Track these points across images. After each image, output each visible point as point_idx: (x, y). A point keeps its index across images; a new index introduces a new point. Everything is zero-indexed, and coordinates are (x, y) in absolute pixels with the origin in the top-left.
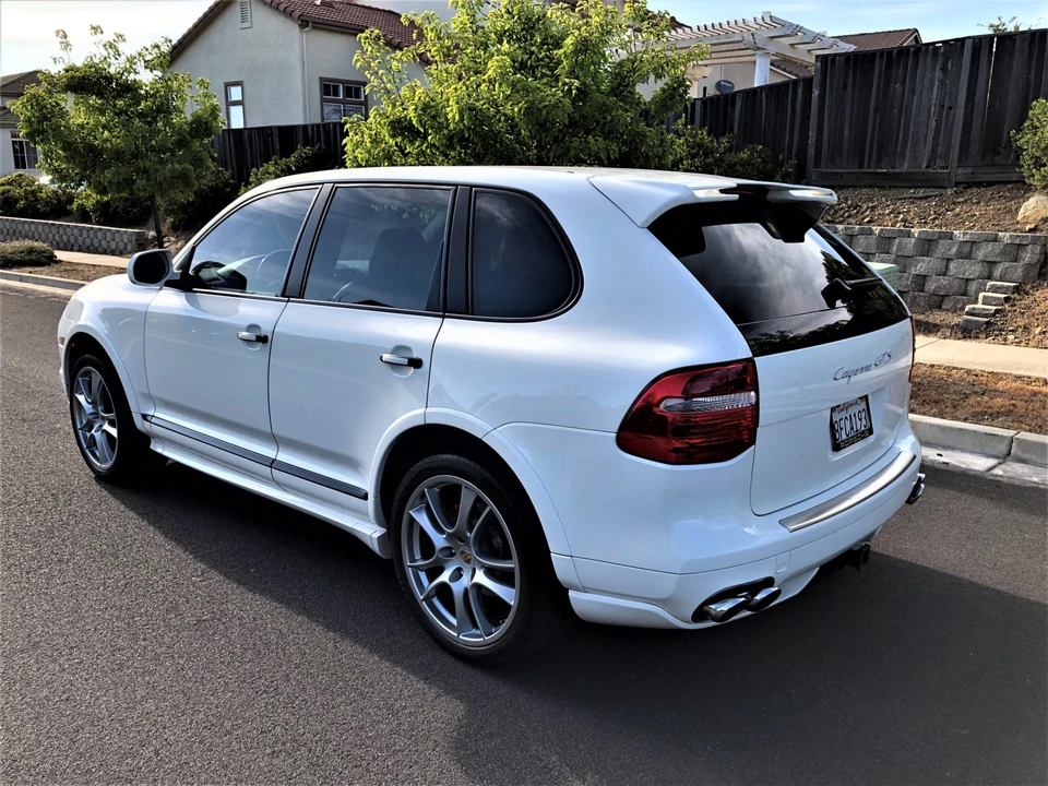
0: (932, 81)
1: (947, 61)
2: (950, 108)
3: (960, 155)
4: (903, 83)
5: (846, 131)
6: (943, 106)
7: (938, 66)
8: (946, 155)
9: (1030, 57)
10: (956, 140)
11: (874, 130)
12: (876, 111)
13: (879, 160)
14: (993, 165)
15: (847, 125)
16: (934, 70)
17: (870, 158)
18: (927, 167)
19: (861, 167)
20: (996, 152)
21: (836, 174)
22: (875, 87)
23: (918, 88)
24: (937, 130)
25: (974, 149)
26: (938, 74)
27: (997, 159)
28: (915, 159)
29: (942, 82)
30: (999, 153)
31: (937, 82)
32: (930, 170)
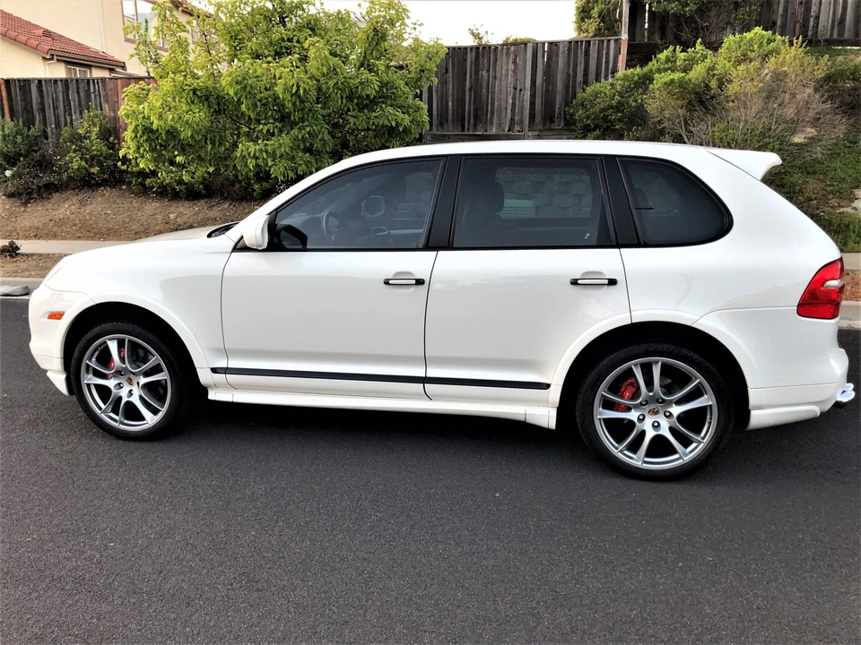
0: (507, 70)
1: (516, 57)
2: (521, 90)
3: (530, 123)
4: (488, 71)
5: (450, 104)
6: (515, 89)
7: (511, 61)
8: (521, 122)
9: (569, 59)
10: (527, 112)
11: (470, 104)
12: (470, 89)
13: (475, 126)
14: (552, 130)
15: (450, 100)
16: (508, 62)
17: (469, 124)
18: (508, 131)
19: (463, 131)
20: (552, 121)
21: (446, 135)
22: (468, 74)
23: (498, 75)
24: (514, 105)
25: (538, 118)
26: (511, 66)
27: (553, 126)
28: (499, 126)
29: (514, 72)
30: (554, 122)
31: (510, 72)
32: (511, 133)
